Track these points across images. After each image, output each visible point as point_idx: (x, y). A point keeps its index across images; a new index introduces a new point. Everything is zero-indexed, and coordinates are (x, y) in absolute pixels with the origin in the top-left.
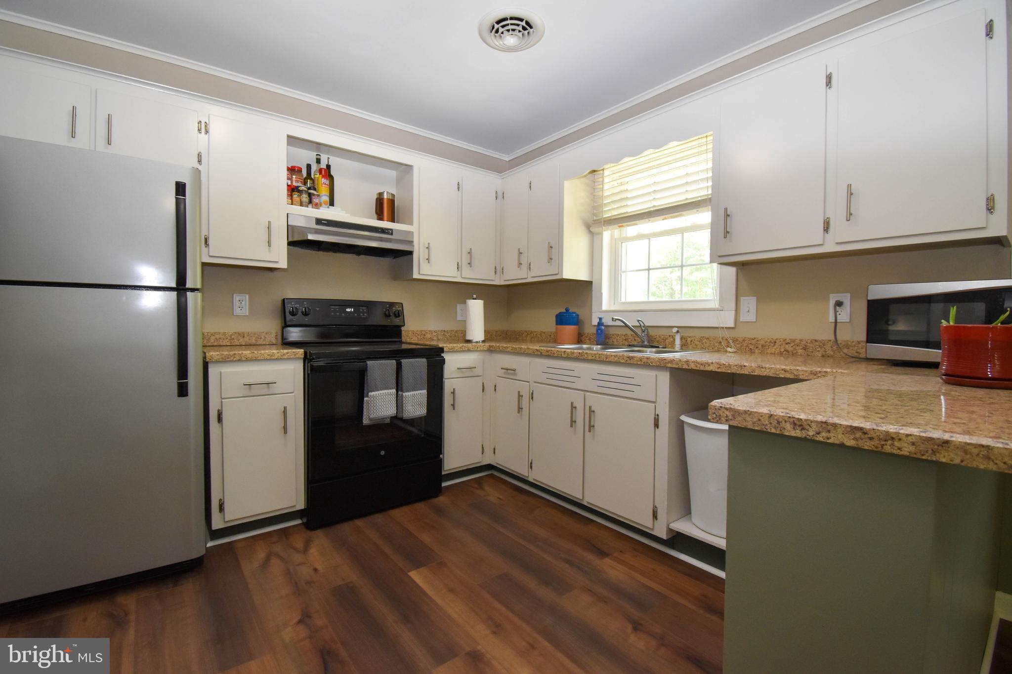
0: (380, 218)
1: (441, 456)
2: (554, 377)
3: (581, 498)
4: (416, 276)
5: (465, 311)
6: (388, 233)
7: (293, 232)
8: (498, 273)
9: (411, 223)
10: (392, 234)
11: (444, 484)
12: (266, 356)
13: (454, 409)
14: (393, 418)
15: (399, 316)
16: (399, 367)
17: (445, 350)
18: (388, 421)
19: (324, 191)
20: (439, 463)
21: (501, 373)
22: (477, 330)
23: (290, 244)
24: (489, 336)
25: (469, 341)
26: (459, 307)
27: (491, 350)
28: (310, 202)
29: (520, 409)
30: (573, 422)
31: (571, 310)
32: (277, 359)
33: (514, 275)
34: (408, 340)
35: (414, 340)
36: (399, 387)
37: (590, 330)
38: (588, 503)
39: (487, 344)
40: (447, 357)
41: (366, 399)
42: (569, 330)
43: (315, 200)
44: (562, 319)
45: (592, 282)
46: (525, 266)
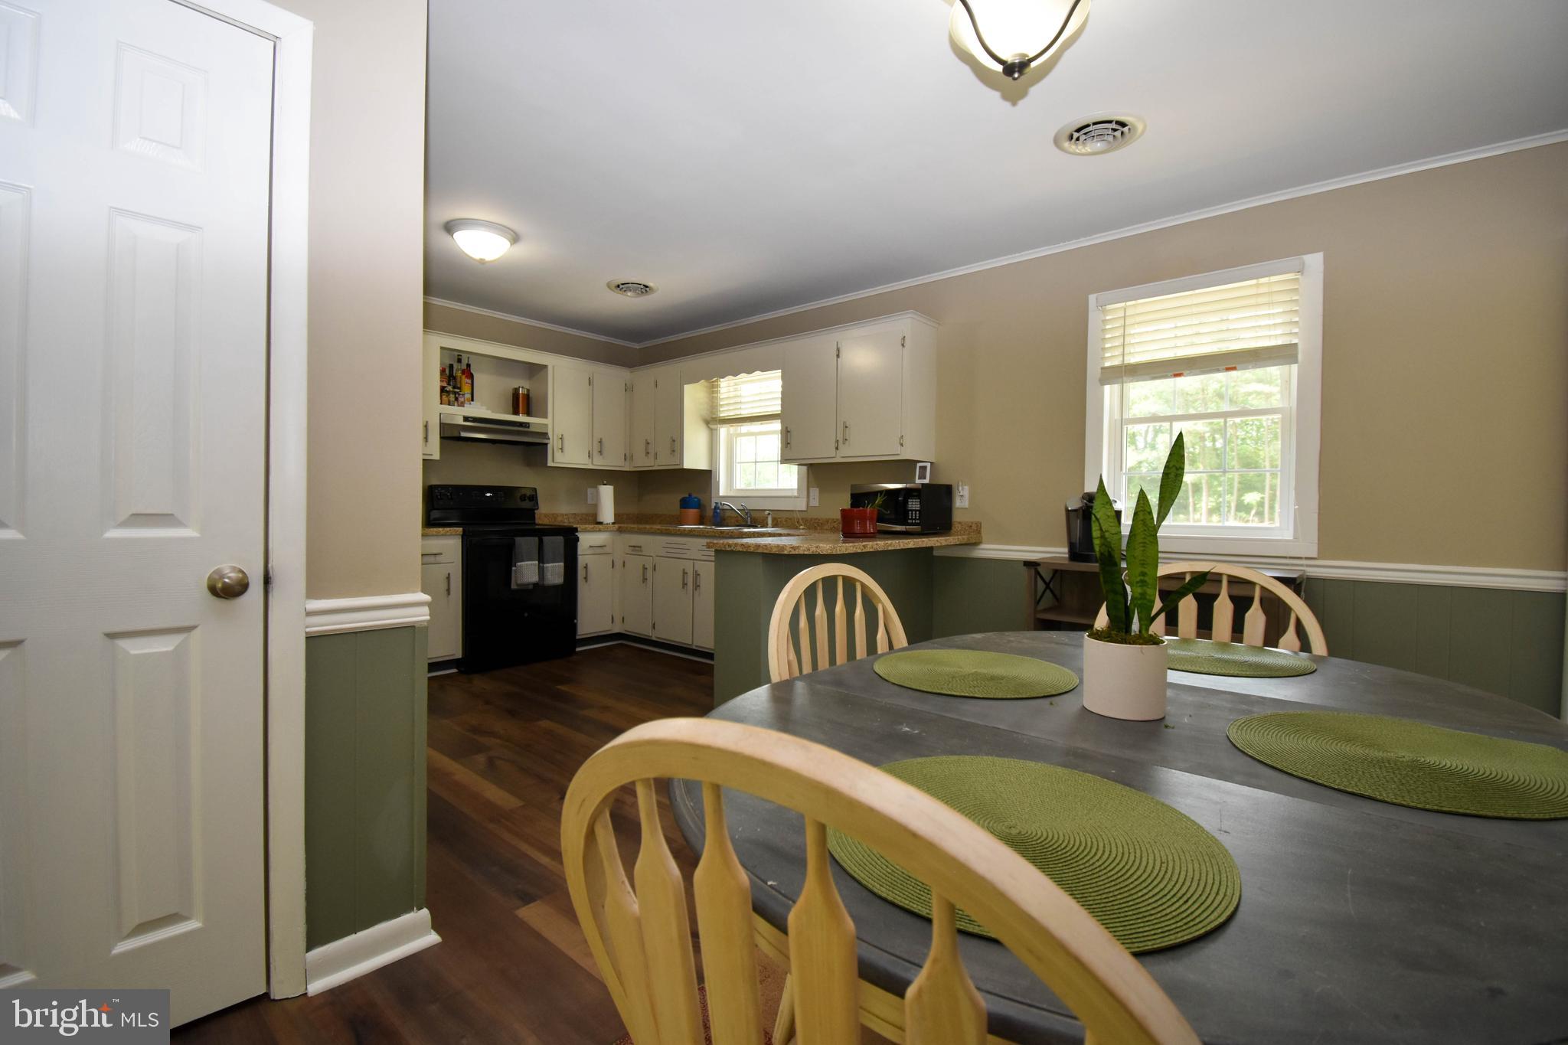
0: (516, 412)
1: (575, 621)
2: (673, 551)
3: (691, 643)
4: (550, 464)
5: (597, 495)
6: (525, 427)
7: (444, 428)
8: (628, 460)
9: (545, 416)
10: (529, 427)
11: (578, 649)
12: (435, 533)
13: (586, 581)
14: (535, 585)
15: (533, 500)
16: (541, 542)
17: (579, 529)
18: (531, 587)
19: (466, 390)
20: (574, 627)
21: (629, 550)
22: (607, 512)
23: (441, 438)
24: (619, 518)
25: (601, 523)
26: (590, 491)
27: (620, 531)
28: (456, 399)
29: (645, 580)
30: (685, 584)
31: (694, 495)
32: (442, 535)
33: (643, 463)
34: (540, 522)
35: (546, 521)
36: (541, 560)
37: (709, 513)
38: (696, 646)
39: (616, 526)
40: (582, 536)
41: (514, 568)
42: (692, 512)
43: (461, 399)
44: (685, 504)
45: (711, 471)
46: (651, 456)
